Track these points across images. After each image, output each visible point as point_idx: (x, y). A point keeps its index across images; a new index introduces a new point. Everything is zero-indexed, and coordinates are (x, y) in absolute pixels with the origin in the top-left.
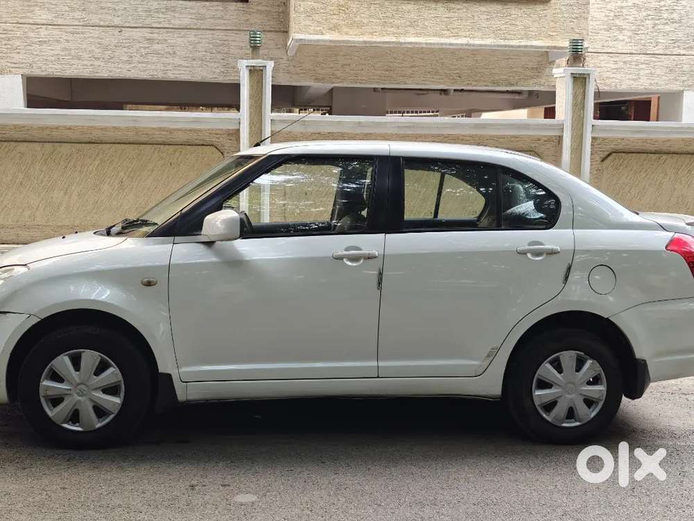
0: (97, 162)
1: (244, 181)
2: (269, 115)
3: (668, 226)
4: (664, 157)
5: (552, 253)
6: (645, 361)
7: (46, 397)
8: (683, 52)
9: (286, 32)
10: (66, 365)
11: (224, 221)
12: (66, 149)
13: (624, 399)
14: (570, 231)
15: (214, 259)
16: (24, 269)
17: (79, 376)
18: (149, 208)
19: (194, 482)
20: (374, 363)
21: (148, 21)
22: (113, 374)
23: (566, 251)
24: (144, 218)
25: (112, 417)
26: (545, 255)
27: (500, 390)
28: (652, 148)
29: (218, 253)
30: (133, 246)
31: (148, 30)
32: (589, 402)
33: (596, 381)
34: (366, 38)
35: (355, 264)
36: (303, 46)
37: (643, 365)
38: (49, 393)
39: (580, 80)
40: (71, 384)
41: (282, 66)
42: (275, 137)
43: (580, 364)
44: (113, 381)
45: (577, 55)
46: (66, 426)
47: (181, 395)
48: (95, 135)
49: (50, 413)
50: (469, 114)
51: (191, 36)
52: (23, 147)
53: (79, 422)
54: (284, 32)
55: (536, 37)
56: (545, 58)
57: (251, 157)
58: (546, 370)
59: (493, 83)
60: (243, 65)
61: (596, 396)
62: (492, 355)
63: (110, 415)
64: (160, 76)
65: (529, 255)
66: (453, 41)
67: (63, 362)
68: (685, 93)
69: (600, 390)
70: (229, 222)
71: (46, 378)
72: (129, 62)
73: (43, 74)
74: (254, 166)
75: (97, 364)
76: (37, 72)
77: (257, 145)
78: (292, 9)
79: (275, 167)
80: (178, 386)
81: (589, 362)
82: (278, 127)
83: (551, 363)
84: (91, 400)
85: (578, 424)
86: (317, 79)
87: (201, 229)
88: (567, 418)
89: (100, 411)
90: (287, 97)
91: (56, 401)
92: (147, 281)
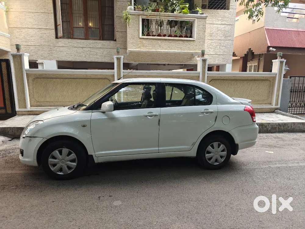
0: (76, 84)
1: (116, 90)
2: (122, 70)
3: (243, 103)
4: (225, 81)
5: (212, 112)
6: (238, 144)
7: (50, 164)
8: (226, 54)
9: (126, 49)
10: (57, 153)
11: (108, 105)
12: (67, 80)
13: (232, 155)
14: (216, 105)
15: (106, 117)
16: (42, 122)
17: (62, 157)
18: (90, 96)
19: (100, 195)
20: (157, 148)
21: (90, 46)
22: (73, 156)
23: (216, 112)
24: (83, 104)
25: (73, 169)
26: (209, 113)
27: (196, 154)
28: (222, 79)
29: (106, 115)
30: (79, 113)
31: (90, 48)
32: (221, 157)
33: (223, 151)
34: (147, 50)
35: (151, 118)
36: (131, 52)
37: (237, 145)
38: (52, 163)
39: (204, 61)
40: (59, 160)
41: (125, 58)
42: (125, 77)
43: (219, 146)
44: (73, 158)
45: (203, 54)
46: (58, 173)
47: (96, 161)
48: (75, 77)
49: (52, 169)
50: (169, 70)
51: (102, 50)
52: (54, 80)
53: (62, 171)
54: (125, 49)
55: (191, 50)
56: (192, 56)
57: (117, 84)
58: (209, 148)
59: (180, 62)
60: (115, 57)
61: (223, 155)
62: (194, 144)
63: (72, 169)
64: (94, 61)
65: (205, 114)
66: (171, 51)
67: (56, 153)
68: (227, 65)
69: (225, 153)
70: (110, 106)
71: (51, 158)
72: (85, 57)
73: (62, 60)
74: (118, 86)
75: (68, 153)
76: (60, 59)
77: (119, 79)
78: (128, 42)
79: (126, 86)
80: (95, 158)
81: (222, 145)
82: (125, 74)
83: (211, 146)
84: (67, 165)
85: (218, 164)
86: (135, 61)
87: (101, 107)
88: (216, 162)
89: (69, 168)
90: (127, 66)
91: (54, 165)
92: (83, 125)
